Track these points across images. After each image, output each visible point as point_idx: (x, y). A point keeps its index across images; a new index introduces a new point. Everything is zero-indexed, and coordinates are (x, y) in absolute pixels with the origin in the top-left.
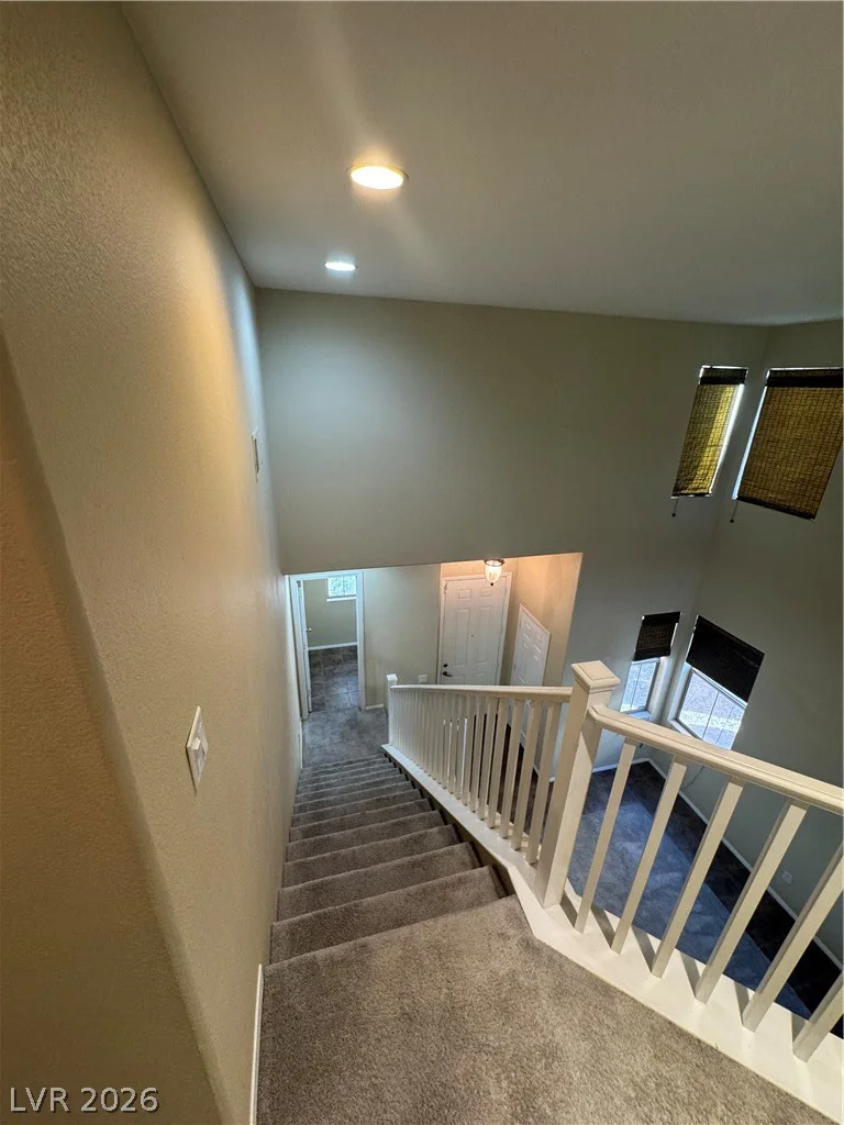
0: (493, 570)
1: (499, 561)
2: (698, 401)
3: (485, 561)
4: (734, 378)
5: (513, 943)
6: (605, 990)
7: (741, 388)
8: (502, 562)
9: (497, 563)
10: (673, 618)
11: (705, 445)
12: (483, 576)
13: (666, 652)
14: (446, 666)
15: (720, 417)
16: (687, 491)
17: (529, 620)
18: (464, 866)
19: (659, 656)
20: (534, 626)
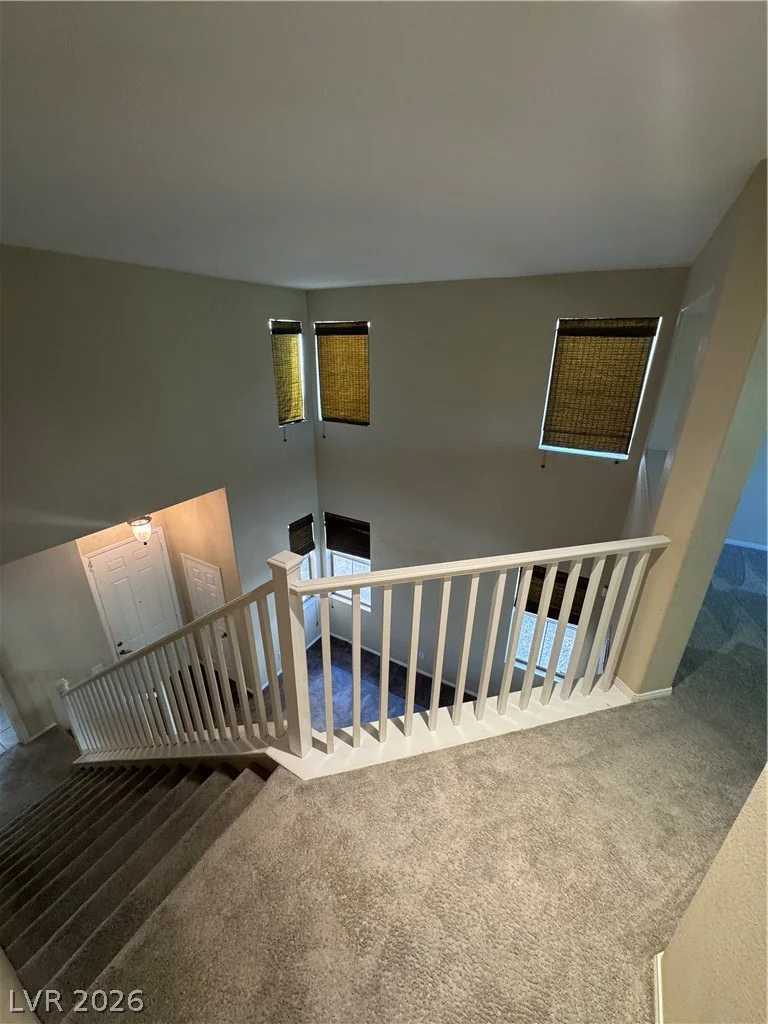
0: (142, 529)
1: (145, 518)
2: (275, 347)
3: (130, 523)
4: (294, 329)
5: (292, 797)
6: (358, 775)
7: (300, 335)
8: (149, 519)
9: (144, 521)
10: (309, 519)
11: (290, 383)
12: (131, 539)
13: (311, 547)
14: (120, 644)
15: (294, 360)
16: (288, 420)
17: (194, 564)
18: (226, 785)
19: (308, 552)
20: (202, 568)
